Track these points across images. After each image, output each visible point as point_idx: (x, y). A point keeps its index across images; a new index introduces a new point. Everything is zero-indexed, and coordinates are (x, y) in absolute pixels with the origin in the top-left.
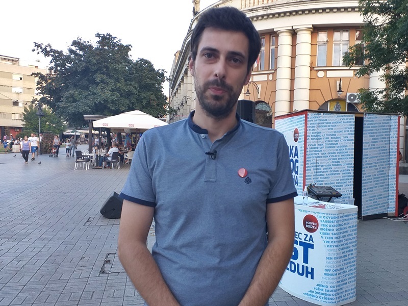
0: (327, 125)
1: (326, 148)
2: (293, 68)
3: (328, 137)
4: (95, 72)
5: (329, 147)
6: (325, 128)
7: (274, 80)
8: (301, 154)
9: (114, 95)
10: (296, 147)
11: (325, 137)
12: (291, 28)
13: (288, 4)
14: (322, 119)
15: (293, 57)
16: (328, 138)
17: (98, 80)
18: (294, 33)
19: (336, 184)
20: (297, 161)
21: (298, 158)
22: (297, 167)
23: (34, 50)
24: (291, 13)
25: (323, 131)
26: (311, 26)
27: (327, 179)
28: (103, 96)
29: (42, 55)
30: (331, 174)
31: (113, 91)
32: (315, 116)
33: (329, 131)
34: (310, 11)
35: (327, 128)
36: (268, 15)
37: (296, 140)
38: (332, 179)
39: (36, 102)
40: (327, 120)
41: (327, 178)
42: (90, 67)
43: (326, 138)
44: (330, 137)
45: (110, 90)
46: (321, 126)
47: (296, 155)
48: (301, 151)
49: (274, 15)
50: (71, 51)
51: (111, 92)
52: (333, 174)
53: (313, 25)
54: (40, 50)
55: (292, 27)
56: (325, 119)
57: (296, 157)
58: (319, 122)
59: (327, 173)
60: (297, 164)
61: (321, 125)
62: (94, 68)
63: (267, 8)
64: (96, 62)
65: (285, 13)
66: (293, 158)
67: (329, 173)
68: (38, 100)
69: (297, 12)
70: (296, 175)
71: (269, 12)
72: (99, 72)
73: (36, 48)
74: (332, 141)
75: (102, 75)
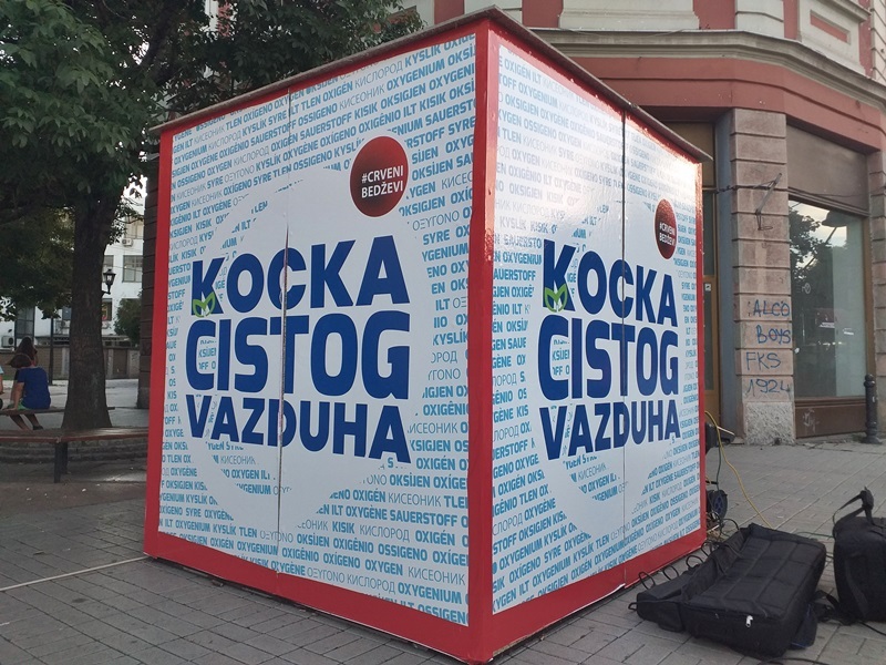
8: (686, 308)
10: (668, 279)
20: (670, 338)
21: (674, 323)
22: (674, 361)
37: (666, 250)
47: (668, 311)
48: (686, 297)
57: (667, 321)
60: (671, 351)
66: (654, 327)
70: (666, 399)
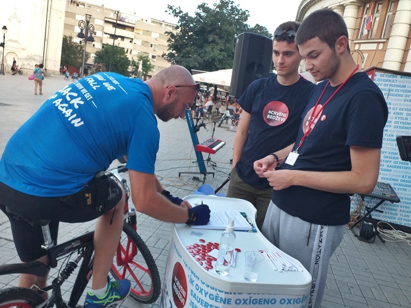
0: (404, 94)
1: (395, 127)
3: (402, 112)
4: (210, 32)
5: (400, 127)
6: (399, 98)
7: (384, 50)
9: (221, 55)
11: (398, 111)
14: (397, 83)
16: (402, 114)
17: (211, 39)
19: (399, 182)
23: (166, 11)
25: (396, 102)
27: (387, 172)
28: (212, 55)
29: (172, 15)
30: (395, 167)
31: (221, 50)
32: (387, 78)
33: (406, 103)
35: (404, 98)
38: (395, 174)
39: (165, 56)
40: (405, 86)
41: (388, 170)
42: (205, 27)
43: (398, 114)
44: (405, 113)
45: (219, 50)
46: (393, 95)
50: (198, 14)
51: (220, 51)
52: (398, 167)
54: (171, 11)
56: (402, 84)
58: (391, 88)
59: (388, 163)
61: (394, 92)
62: (209, 29)
64: (210, 23)
67: (392, 164)
68: (167, 54)
72: (213, 32)
73: (168, 9)
74: (406, 119)
75: (215, 36)
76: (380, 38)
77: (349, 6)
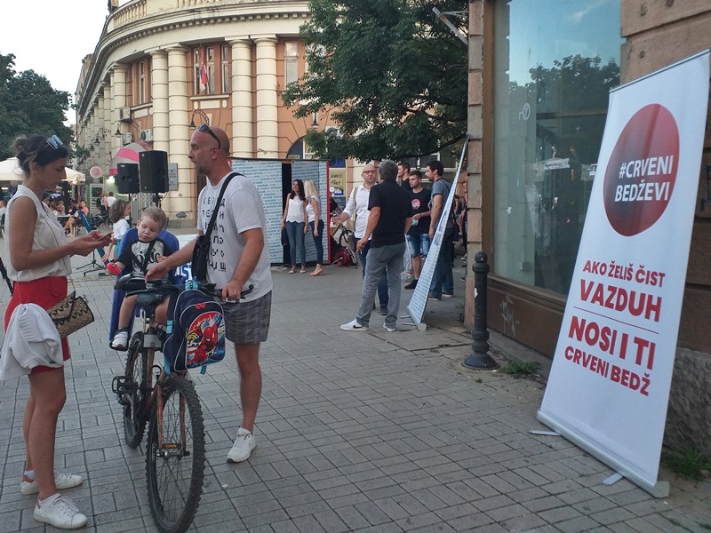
2: (253, 92)
7: (230, 108)
12: (247, 38)
13: (241, 5)
15: (253, 77)
18: (252, 45)
24: (246, 17)
26: (274, 36)
34: (272, 15)
36: (215, 19)
49: (223, 18)
53: (276, 35)
55: (249, 36)
63: (213, 9)
65: (238, 17)
69: (254, 16)
71: (216, 14)
76: (221, 94)
77: (173, 53)
